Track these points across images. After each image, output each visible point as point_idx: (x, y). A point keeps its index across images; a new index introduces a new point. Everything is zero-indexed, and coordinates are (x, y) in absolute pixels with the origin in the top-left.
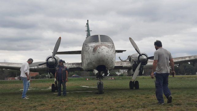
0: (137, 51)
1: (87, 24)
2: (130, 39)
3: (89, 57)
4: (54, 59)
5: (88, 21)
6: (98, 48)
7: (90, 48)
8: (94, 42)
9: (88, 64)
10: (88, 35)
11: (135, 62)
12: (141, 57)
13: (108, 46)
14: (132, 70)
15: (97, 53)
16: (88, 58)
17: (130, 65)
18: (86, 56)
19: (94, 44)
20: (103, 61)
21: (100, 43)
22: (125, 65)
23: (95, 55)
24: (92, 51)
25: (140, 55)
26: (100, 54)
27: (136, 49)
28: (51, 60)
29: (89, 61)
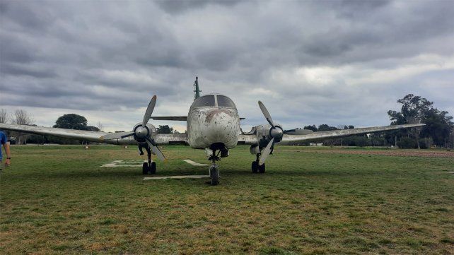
0: (269, 122)
1: (196, 82)
2: (260, 103)
3: (199, 128)
4: (145, 129)
5: (197, 78)
6: (215, 116)
7: (201, 116)
8: (207, 105)
9: (198, 140)
10: (197, 96)
11: (264, 137)
12: (273, 130)
13: (230, 113)
14: (258, 148)
15: (212, 123)
16: (197, 129)
17: (254, 140)
18: (195, 127)
19: (207, 109)
20: (222, 136)
21: (216, 107)
22: (248, 139)
23: (209, 126)
24: (205, 119)
25: (273, 127)
26: (218, 125)
27: (267, 119)
28: (140, 130)
29: (198, 135)
